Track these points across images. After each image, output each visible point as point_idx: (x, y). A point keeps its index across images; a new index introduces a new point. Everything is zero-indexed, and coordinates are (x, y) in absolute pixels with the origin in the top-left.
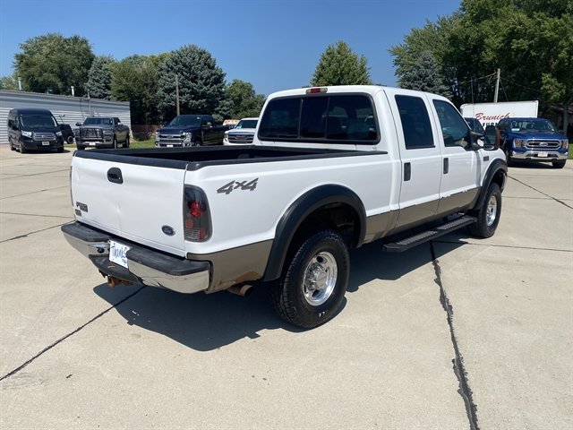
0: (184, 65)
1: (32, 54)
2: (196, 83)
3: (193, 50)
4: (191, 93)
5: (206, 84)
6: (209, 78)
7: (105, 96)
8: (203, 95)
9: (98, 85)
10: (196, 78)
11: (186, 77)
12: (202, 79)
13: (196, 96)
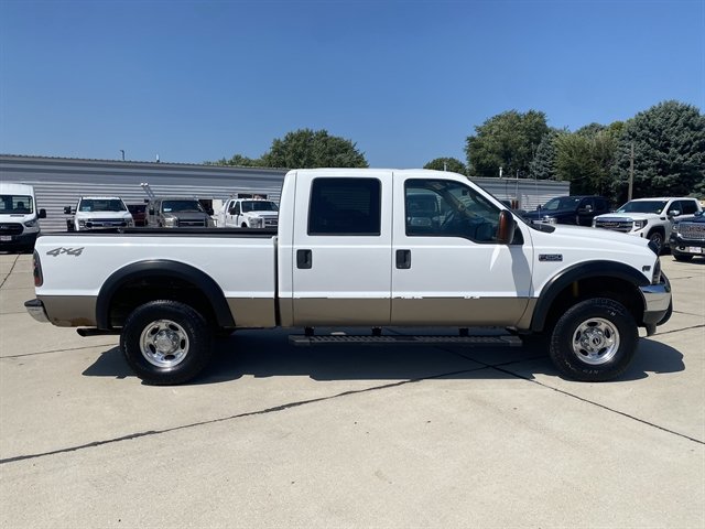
0: (653, 130)
1: (483, 135)
2: (667, 152)
3: (668, 109)
4: (658, 166)
5: (682, 152)
6: (690, 143)
7: (551, 174)
8: (677, 168)
9: (545, 162)
10: (669, 145)
11: (654, 146)
12: (676, 146)
13: (664, 169)
